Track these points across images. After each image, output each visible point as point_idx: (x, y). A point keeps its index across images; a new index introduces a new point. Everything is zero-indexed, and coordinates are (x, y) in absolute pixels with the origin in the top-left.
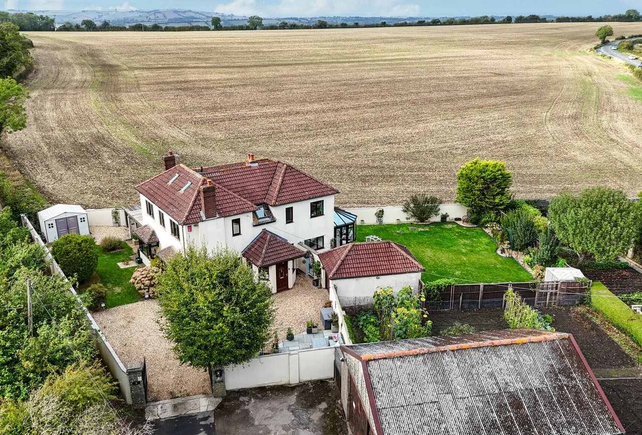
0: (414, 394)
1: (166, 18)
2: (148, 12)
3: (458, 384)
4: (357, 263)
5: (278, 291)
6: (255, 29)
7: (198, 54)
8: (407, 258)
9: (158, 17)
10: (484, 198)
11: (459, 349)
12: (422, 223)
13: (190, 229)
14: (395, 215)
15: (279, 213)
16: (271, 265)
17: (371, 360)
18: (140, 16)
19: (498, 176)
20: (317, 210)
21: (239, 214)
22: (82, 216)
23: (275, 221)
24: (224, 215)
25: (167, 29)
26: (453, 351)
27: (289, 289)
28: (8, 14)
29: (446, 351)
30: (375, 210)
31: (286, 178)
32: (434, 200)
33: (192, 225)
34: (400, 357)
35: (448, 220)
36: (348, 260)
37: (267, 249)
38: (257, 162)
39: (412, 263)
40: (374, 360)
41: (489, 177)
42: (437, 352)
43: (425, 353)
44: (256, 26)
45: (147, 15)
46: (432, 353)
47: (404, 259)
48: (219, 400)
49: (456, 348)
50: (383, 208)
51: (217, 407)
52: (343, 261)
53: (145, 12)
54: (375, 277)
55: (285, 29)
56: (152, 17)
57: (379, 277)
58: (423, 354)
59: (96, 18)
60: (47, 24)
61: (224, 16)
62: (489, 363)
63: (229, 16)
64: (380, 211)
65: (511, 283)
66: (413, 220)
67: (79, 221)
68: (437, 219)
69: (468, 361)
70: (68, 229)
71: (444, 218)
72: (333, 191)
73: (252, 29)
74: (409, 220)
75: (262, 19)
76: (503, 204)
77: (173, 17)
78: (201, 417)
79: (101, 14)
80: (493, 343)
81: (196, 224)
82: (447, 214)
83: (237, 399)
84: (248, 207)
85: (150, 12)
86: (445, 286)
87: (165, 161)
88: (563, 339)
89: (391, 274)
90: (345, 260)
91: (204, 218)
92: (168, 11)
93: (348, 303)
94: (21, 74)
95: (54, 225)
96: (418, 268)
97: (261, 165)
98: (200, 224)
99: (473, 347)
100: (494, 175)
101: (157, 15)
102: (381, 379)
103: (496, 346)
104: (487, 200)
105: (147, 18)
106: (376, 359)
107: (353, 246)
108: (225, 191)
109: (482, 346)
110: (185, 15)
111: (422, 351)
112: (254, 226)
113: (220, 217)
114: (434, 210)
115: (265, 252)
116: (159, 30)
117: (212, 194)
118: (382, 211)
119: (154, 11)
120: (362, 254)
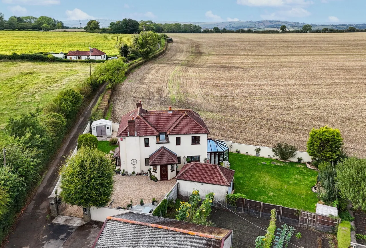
0: (118, 243)
1: (264, 25)
2: (255, 22)
3: (142, 245)
4: (193, 173)
5: (161, 180)
6: (306, 32)
7: (252, 48)
8: (222, 177)
9: (260, 25)
10: (321, 152)
11: (156, 228)
12: (284, 161)
13: (122, 140)
14: (267, 152)
15: (172, 139)
16: (158, 165)
17: (111, 220)
18: (251, 24)
19: (330, 139)
20: (196, 141)
21: (149, 136)
22: (108, 126)
23: (169, 143)
24: (139, 135)
25: (256, 32)
26: (152, 227)
27: (168, 180)
28: (180, 24)
29: (149, 226)
30: (256, 147)
31: (182, 121)
32: (293, 148)
33: (123, 138)
34: (125, 222)
35: (302, 162)
36: (189, 170)
37: (158, 156)
38: (172, 111)
39: (224, 180)
40: (112, 220)
41: (324, 139)
42: (144, 226)
43: (138, 224)
44: (307, 31)
45: (255, 23)
46: (142, 225)
47: (220, 177)
48: (85, 223)
49: (154, 226)
50: (260, 147)
51: (81, 226)
52: (186, 171)
53: (254, 22)
54: (200, 183)
55: (326, 32)
56: (257, 25)
57: (204, 184)
58: (137, 225)
59: (228, 26)
60: (197, 29)
61: (298, 24)
62: (166, 239)
63: (302, 24)
64: (258, 149)
65: (281, 207)
66: (277, 157)
67: (107, 128)
68: (295, 160)
69: (156, 235)
70: (101, 131)
71: (300, 160)
72: (206, 132)
73: (304, 33)
74: (274, 157)
75: (311, 26)
76: (332, 158)
77: (268, 25)
78: (70, 228)
79: (231, 24)
80: (175, 230)
81: (124, 137)
82: (301, 158)
83: (92, 225)
84: (154, 133)
85: (257, 22)
86: (238, 198)
87: (137, 105)
88: (218, 240)
89: (209, 184)
90: (187, 170)
91: (128, 135)
92: (267, 21)
93: (184, 194)
94: (155, 56)
95: (96, 128)
96: (226, 184)
97: (173, 113)
98: (126, 138)
99: (164, 228)
100: (328, 138)
101: (260, 23)
102: (108, 230)
103: (177, 232)
104: (322, 154)
105: (254, 25)
106: (113, 220)
107: (195, 163)
108: (145, 123)
109: (169, 229)
110: (276, 24)
111: (137, 223)
112: (157, 143)
113: (137, 136)
114: (292, 154)
115: (156, 158)
116: (251, 32)
117: (133, 124)
118: (260, 149)
119: (258, 21)
120: (198, 169)
